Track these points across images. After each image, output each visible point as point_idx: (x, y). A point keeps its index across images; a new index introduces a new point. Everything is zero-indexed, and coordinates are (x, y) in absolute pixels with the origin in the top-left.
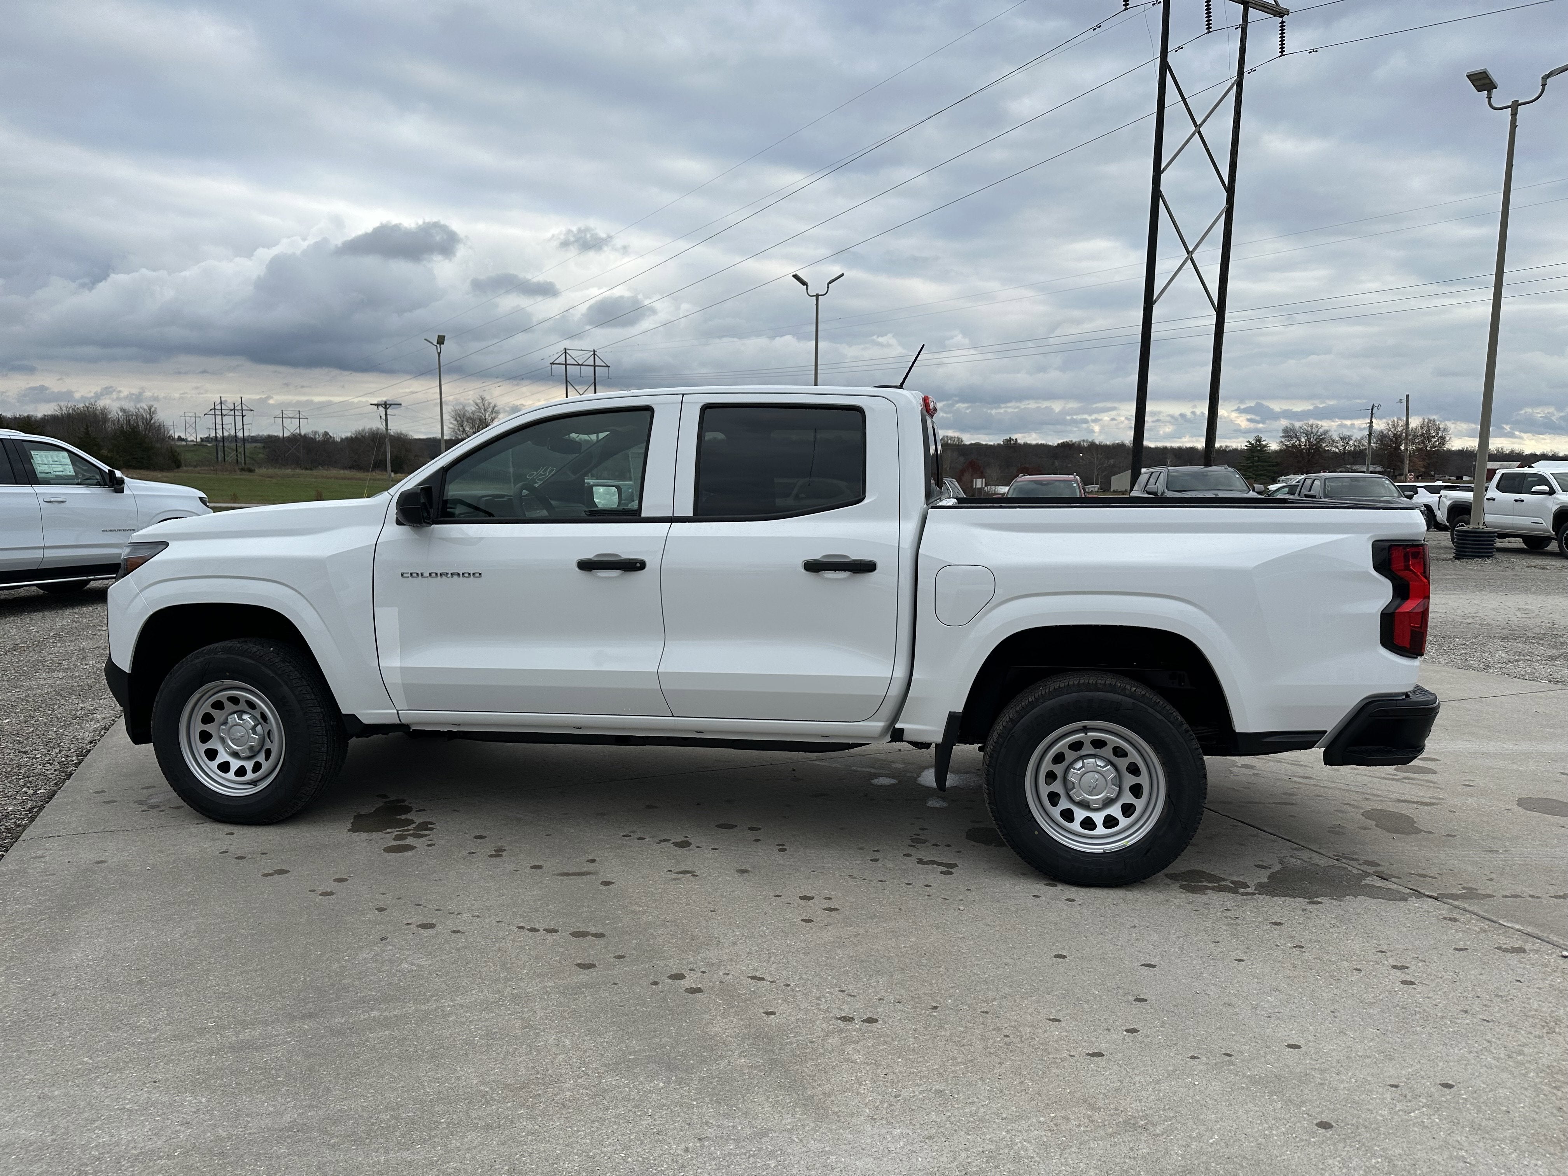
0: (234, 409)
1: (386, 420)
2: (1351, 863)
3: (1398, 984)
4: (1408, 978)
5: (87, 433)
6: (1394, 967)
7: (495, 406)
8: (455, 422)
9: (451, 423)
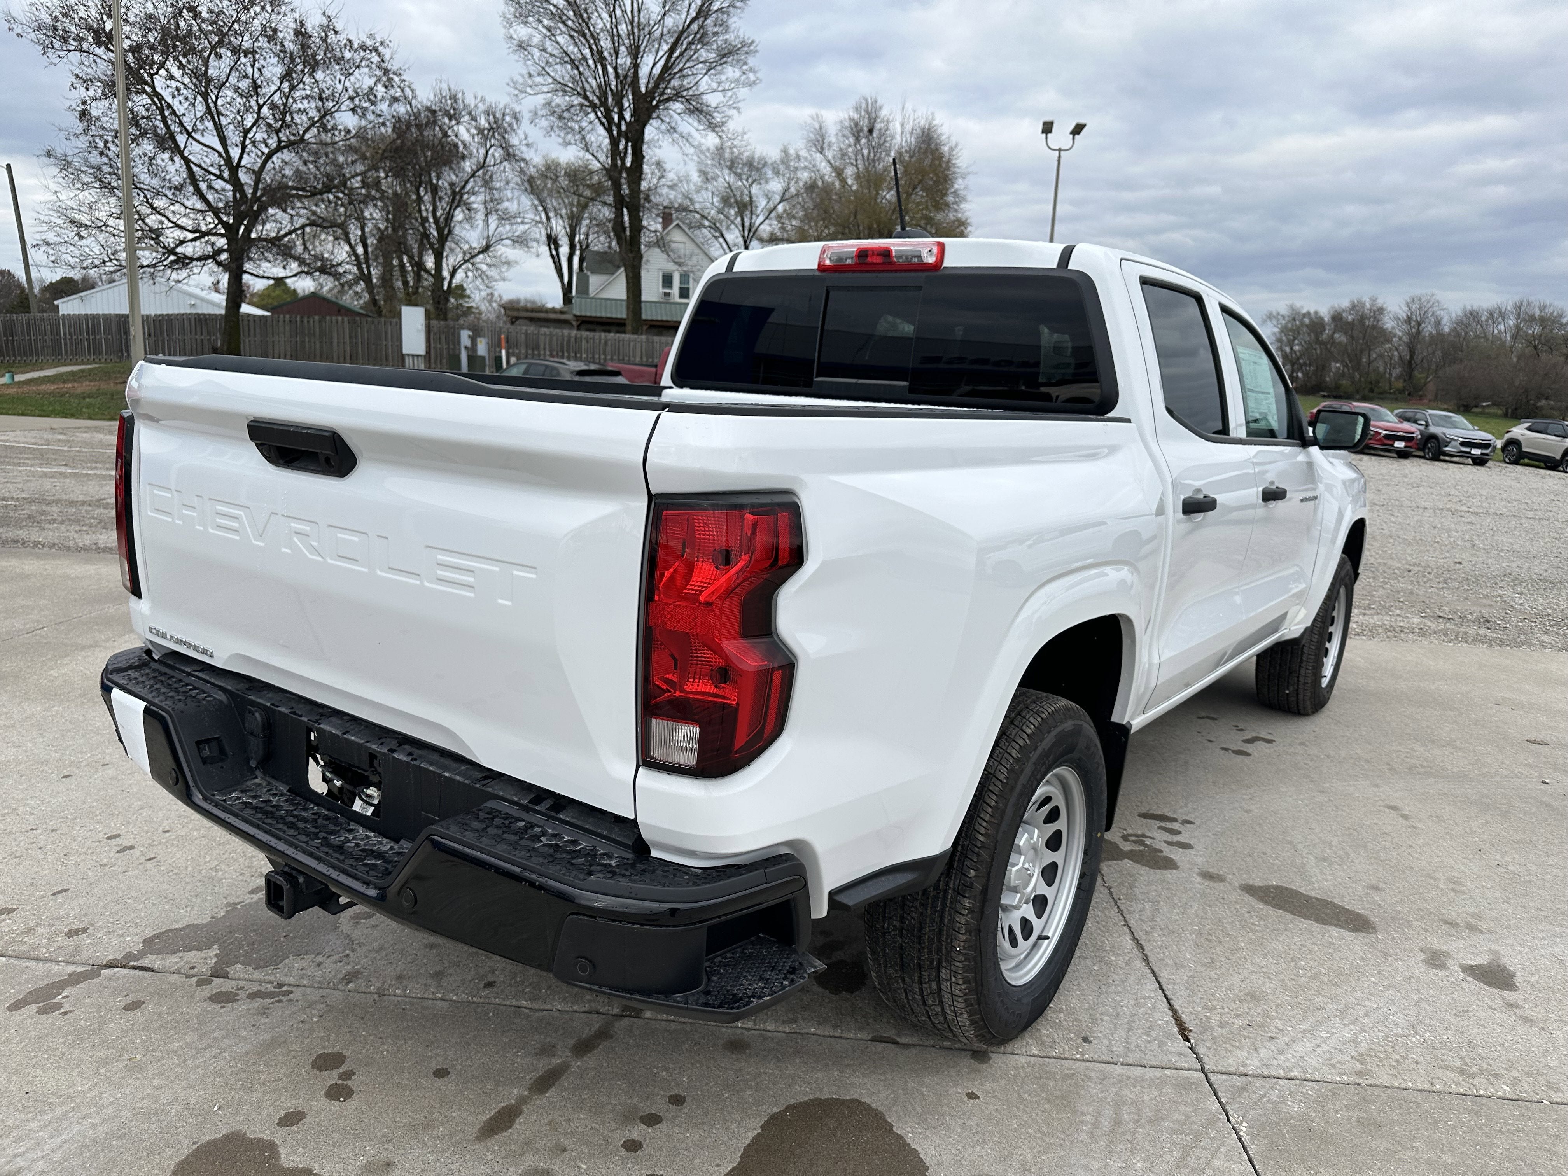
2: (255, 988)
3: (123, 832)
4: (114, 842)
6: (131, 848)
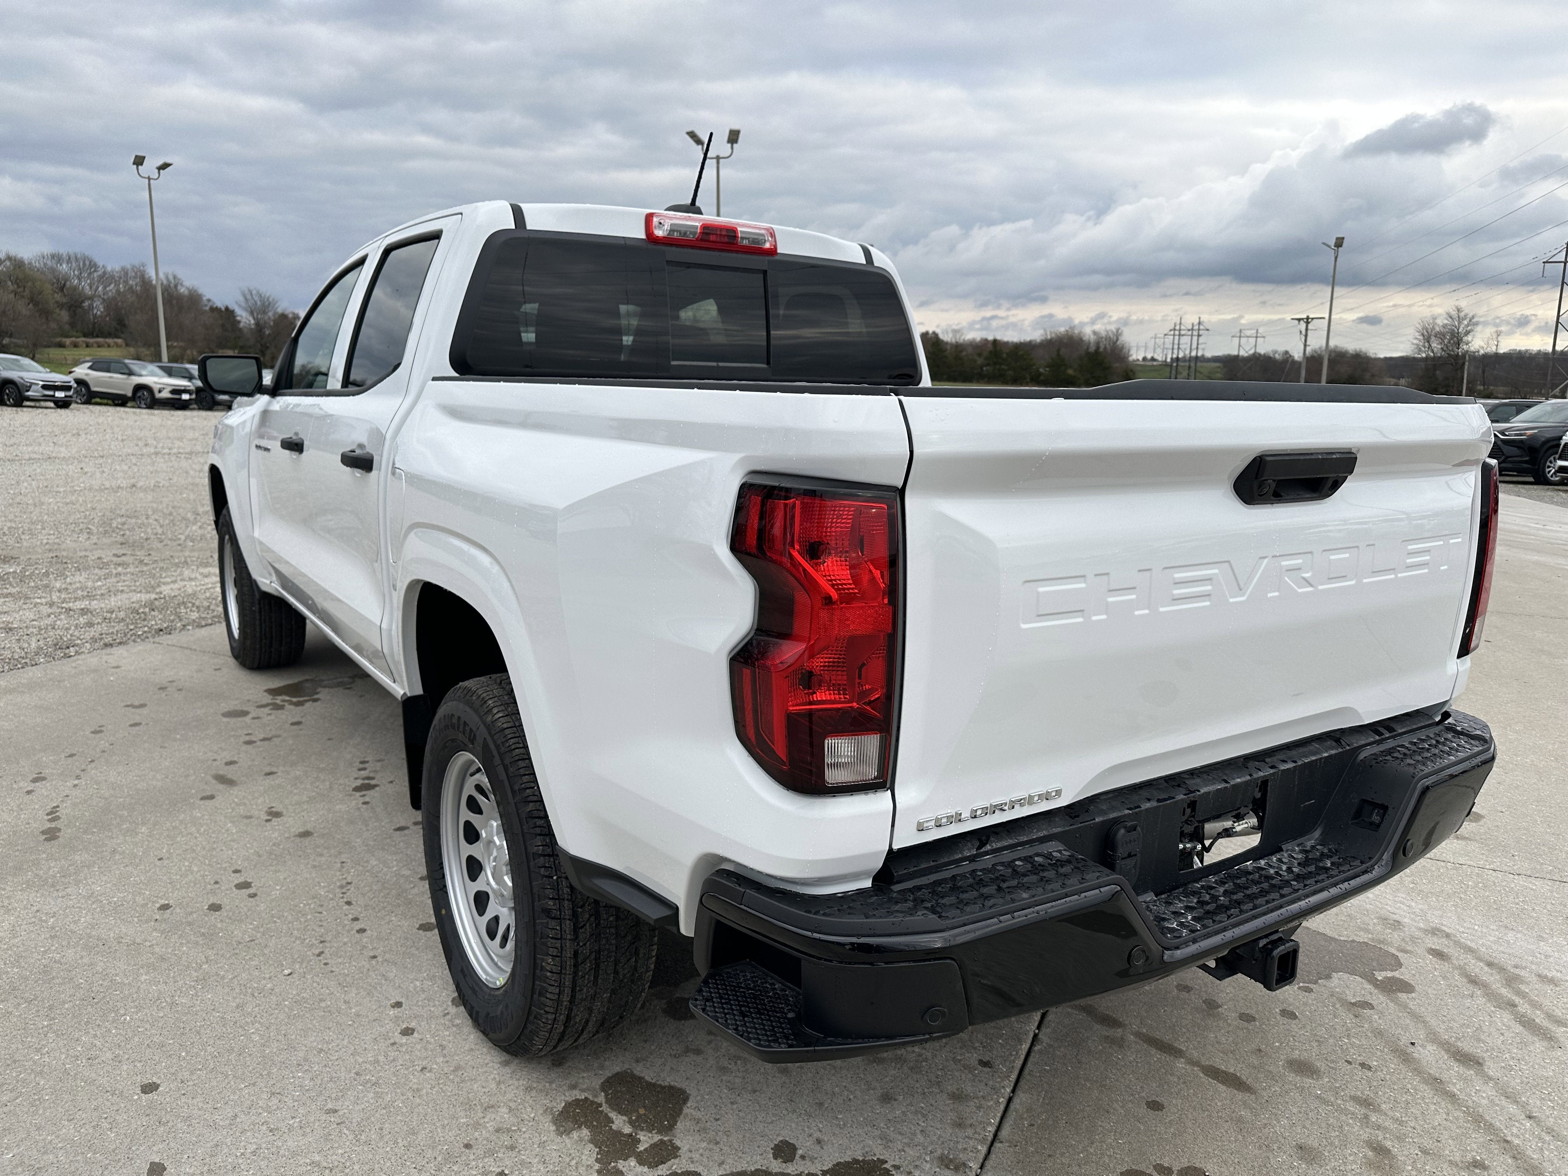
0: (1192, 329)
1: (1306, 336)
5: (1058, 355)
7: (1473, 317)
8: (1421, 338)
9: (1416, 339)
